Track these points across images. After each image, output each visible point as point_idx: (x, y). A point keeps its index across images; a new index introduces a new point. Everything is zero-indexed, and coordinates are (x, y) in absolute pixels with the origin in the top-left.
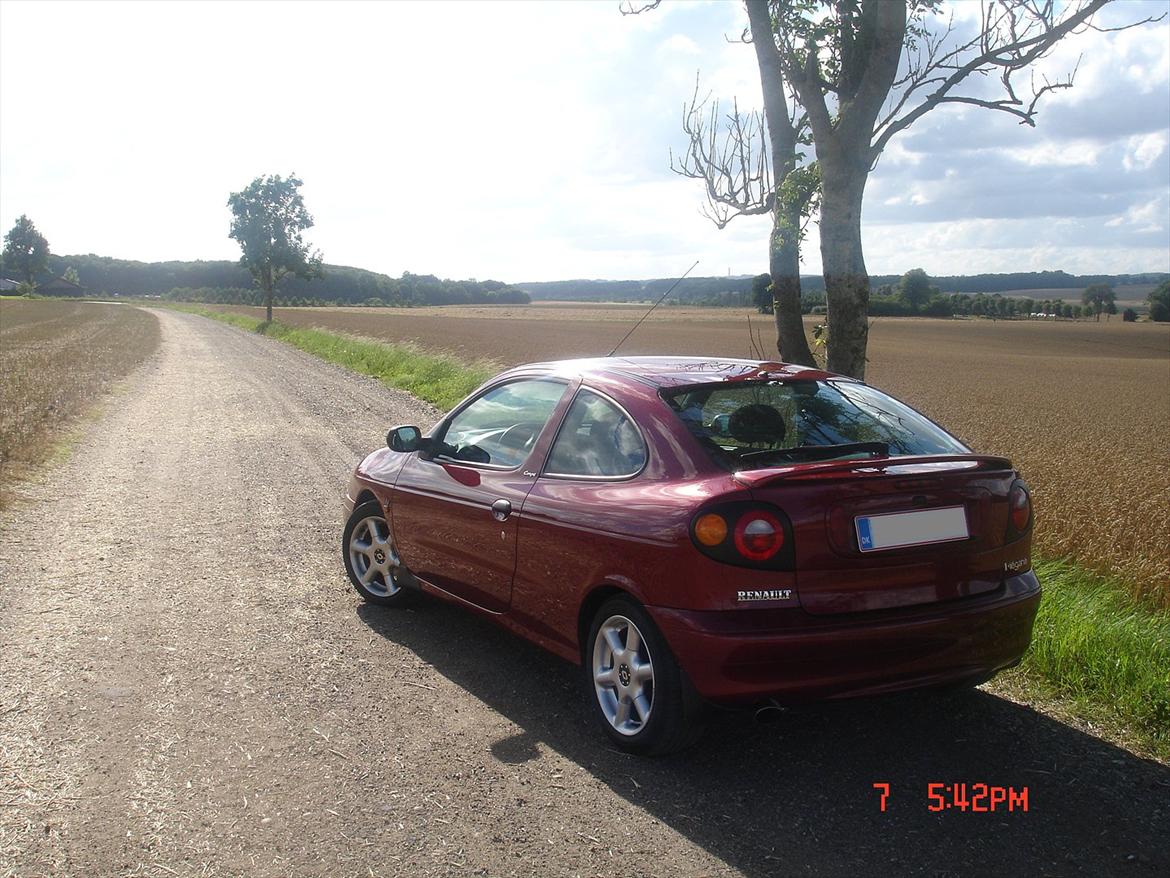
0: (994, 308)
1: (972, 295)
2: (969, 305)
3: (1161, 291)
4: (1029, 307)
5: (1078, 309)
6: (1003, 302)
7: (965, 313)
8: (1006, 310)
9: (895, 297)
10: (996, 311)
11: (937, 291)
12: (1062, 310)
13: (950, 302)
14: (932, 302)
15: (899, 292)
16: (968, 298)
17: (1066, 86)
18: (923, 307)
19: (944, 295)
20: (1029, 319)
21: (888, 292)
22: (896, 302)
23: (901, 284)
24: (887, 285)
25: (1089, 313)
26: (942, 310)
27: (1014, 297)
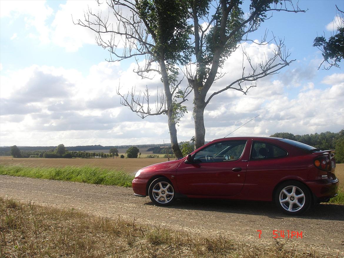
0: (84, 155)
1: (77, 152)
2: (77, 155)
3: (130, 150)
4: (94, 155)
5: (108, 155)
6: (87, 154)
7: (75, 157)
8: (88, 156)
9: (55, 152)
10: (85, 156)
11: (67, 151)
12: (103, 156)
13: (71, 154)
14: (66, 154)
15: (56, 151)
16: (76, 152)
17: (255, 86)
18: (63, 155)
19: (69, 152)
20: (94, 158)
21: (53, 151)
22: (56, 154)
23: (57, 148)
24: (52, 149)
25: (111, 156)
26: (69, 156)
27: (89, 152)
